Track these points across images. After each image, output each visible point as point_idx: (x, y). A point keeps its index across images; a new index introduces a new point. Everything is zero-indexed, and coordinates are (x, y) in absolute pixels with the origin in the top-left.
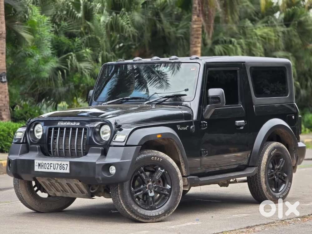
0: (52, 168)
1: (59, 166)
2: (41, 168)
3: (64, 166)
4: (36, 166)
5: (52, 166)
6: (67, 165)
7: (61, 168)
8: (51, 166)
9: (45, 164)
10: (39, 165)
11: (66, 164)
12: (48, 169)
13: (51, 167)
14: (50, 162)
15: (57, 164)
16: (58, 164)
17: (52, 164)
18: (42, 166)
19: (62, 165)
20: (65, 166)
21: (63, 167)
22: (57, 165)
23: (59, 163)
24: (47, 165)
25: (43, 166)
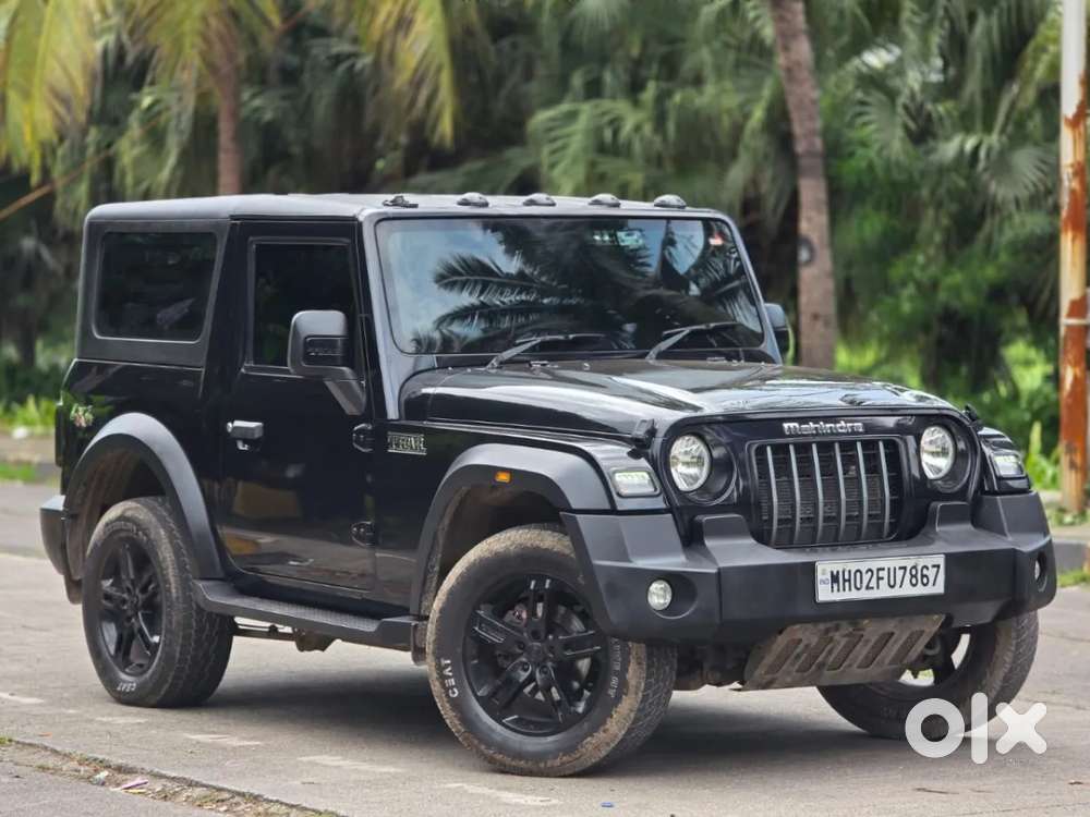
0: (883, 583)
1: (908, 576)
2: (844, 590)
3: (925, 572)
4: (823, 582)
5: (882, 578)
6: (938, 566)
7: (914, 581)
8: (879, 579)
9: (858, 574)
10: (835, 578)
11: (934, 566)
12: (868, 588)
13: (880, 582)
14: (874, 565)
15: (900, 568)
16: (905, 568)
17: (883, 569)
18: (844, 581)
19: (919, 568)
20: (931, 573)
21: (923, 576)
22: (900, 573)
23: (909, 563)
24: (866, 577)
25: (849, 580)
